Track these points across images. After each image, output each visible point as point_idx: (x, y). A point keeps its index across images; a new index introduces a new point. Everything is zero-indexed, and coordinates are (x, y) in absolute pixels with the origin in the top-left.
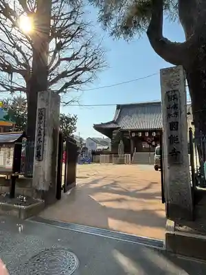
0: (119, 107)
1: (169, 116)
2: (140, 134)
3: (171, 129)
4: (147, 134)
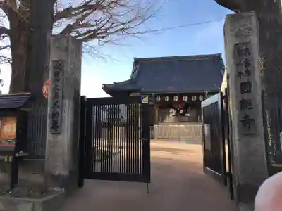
0: (137, 62)
1: (239, 74)
2: (168, 99)
3: (242, 92)
4: (176, 99)
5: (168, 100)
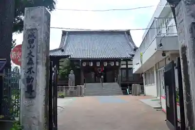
4: (98, 64)
5: (92, 65)
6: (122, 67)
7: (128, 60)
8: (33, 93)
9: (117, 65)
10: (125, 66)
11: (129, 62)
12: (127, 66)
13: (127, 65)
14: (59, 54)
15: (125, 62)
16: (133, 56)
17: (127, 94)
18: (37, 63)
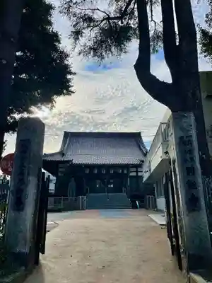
6: (131, 174)
7: (138, 167)
8: (22, 206)
9: (125, 172)
10: (134, 174)
11: (139, 170)
12: (137, 174)
13: (137, 172)
14: (59, 158)
15: (135, 169)
16: (143, 161)
17: (136, 208)
18: (28, 174)
